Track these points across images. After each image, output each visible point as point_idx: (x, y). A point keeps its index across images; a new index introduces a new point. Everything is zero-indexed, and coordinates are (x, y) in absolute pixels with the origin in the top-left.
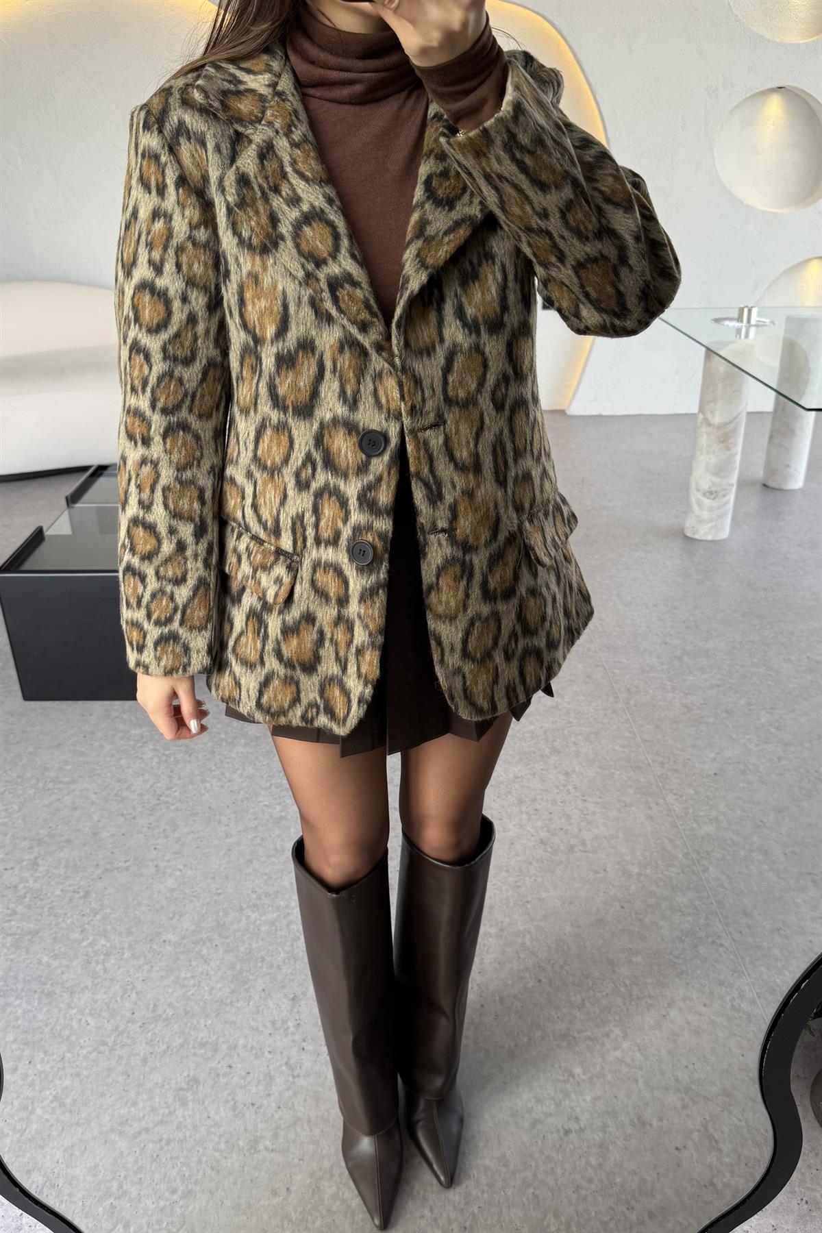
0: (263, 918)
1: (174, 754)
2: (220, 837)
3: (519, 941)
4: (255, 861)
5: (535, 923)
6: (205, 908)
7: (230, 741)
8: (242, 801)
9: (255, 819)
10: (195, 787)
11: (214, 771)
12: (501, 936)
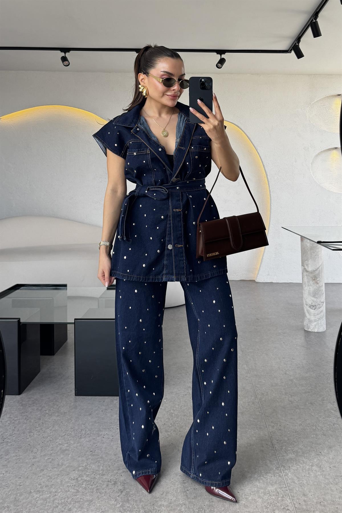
0: (40, 497)
1: (19, 419)
2: (31, 458)
3: (178, 509)
4: (45, 470)
5: (189, 500)
6: (10, 492)
7: (50, 414)
8: (48, 442)
9: (52, 450)
10: (25, 435)
11: (38, 427)
12: (169, 506)
